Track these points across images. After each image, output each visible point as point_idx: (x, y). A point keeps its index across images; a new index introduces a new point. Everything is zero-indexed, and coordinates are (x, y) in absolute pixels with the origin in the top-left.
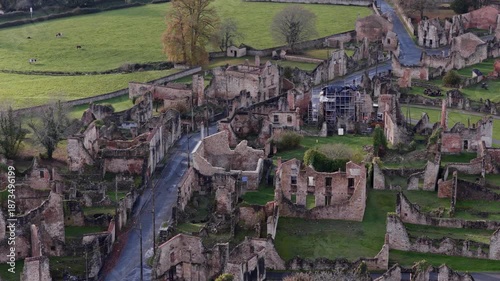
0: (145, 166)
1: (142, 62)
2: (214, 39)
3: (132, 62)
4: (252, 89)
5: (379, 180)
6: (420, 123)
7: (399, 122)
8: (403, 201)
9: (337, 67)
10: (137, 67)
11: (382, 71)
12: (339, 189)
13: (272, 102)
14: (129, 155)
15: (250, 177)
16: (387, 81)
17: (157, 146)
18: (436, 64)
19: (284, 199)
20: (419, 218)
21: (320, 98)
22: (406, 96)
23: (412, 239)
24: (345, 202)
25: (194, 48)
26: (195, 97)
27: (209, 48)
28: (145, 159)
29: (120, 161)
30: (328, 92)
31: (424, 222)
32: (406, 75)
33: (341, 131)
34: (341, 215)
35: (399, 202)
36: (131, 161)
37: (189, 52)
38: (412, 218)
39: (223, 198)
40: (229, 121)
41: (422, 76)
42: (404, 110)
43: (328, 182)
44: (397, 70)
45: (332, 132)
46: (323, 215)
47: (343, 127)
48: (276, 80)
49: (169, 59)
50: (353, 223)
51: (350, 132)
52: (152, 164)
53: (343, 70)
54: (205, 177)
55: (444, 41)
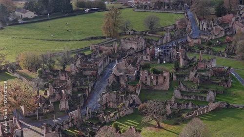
0: (97, 73)
1: (94, 36)
2: (121, 28)
3: (90, 36)
4: (135, 47)
5: (175, 77)
6: (193, 59)
7: (185, 59)
8: (181, 84)
9: (167, 38)
10: (92, 38)
11: (183, 40)
12: (161, 80)
13: (141, 52)
14: (91, 69)
15: (132, 77)
16: (184, 44)
17: (101, 67)
18: (204, 38)
19: (142, 83)
20: (186, 89)
21: (158, 50)
23: (182, 95)
24: (162, 84)
25: (114, 31)
26: (114, 49)
27: (120, 31)
28: (97, 71)
29: (88, 71)
30: (161, 48)
31: (188, 91)
32: (192, 42)
33: (164, 62)
34: (161, 88)
36: (92, 71)
37: (112, 32)
38: (184, 89)
39: (123, 82)
40: (126, 58)
41: (198, 42)
42: (188, 55)
43: (157, 78)
44: (189, 40)
45: (161, 62)
46: (155, 88)
47: (166, 60)
48: (143, 44)
49: (104, 35)
50: (165, 91)
51: (168, 62)
52: (99, 72)
53: (169, 40)
54: (117, 77)
55: (210, 28)
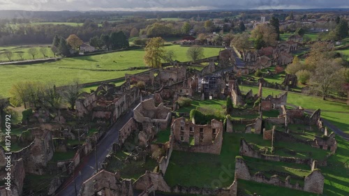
0: (112, 116)
2: (164, 58)
4: (174, 77)
5: (230, 127)
6: (248, 93)
8: (244, 144)
9: (211, 69)
11: (230, 71)
12: (207, 134)
13: (180, 84)
14: (105, 110)
15: (163, 123)
16: (231, 75)
17: (122, 105)
18: (251, 68)
19: (176, 141)
20: (254, 153)
21: (202, 81)
22: (240, 81)
23: (251, 175)
24: (209, 144)
25: (156, 62)
26: (150, 80)
27: (162, 61)
28: (113, 111)
29: (101, 112)
30: (206, 79)
32: (240, 72)
33: (211, 98)
34: (208, 151)
35: (242, 144)
36: (106, 113)
37: (154, 63)
38: (249, 154)
39: (142, 137)
40: (159, 92)
41: (246, 73)
43: (201, 130)
44: (235, 70)
46: (198, 150)
47: (212, 95)
48: (185, 74)
50: (215, 156)
51: (215, 98)
52: (116, 112)
53: (214, 70)
54: (138, 123)
55: (253, 59)
